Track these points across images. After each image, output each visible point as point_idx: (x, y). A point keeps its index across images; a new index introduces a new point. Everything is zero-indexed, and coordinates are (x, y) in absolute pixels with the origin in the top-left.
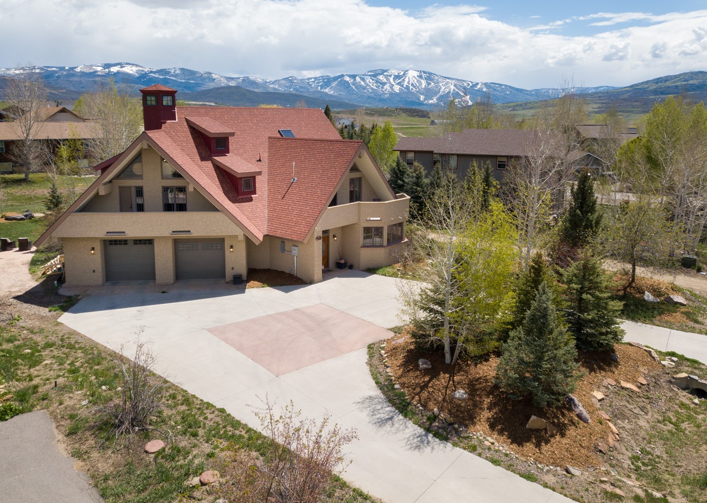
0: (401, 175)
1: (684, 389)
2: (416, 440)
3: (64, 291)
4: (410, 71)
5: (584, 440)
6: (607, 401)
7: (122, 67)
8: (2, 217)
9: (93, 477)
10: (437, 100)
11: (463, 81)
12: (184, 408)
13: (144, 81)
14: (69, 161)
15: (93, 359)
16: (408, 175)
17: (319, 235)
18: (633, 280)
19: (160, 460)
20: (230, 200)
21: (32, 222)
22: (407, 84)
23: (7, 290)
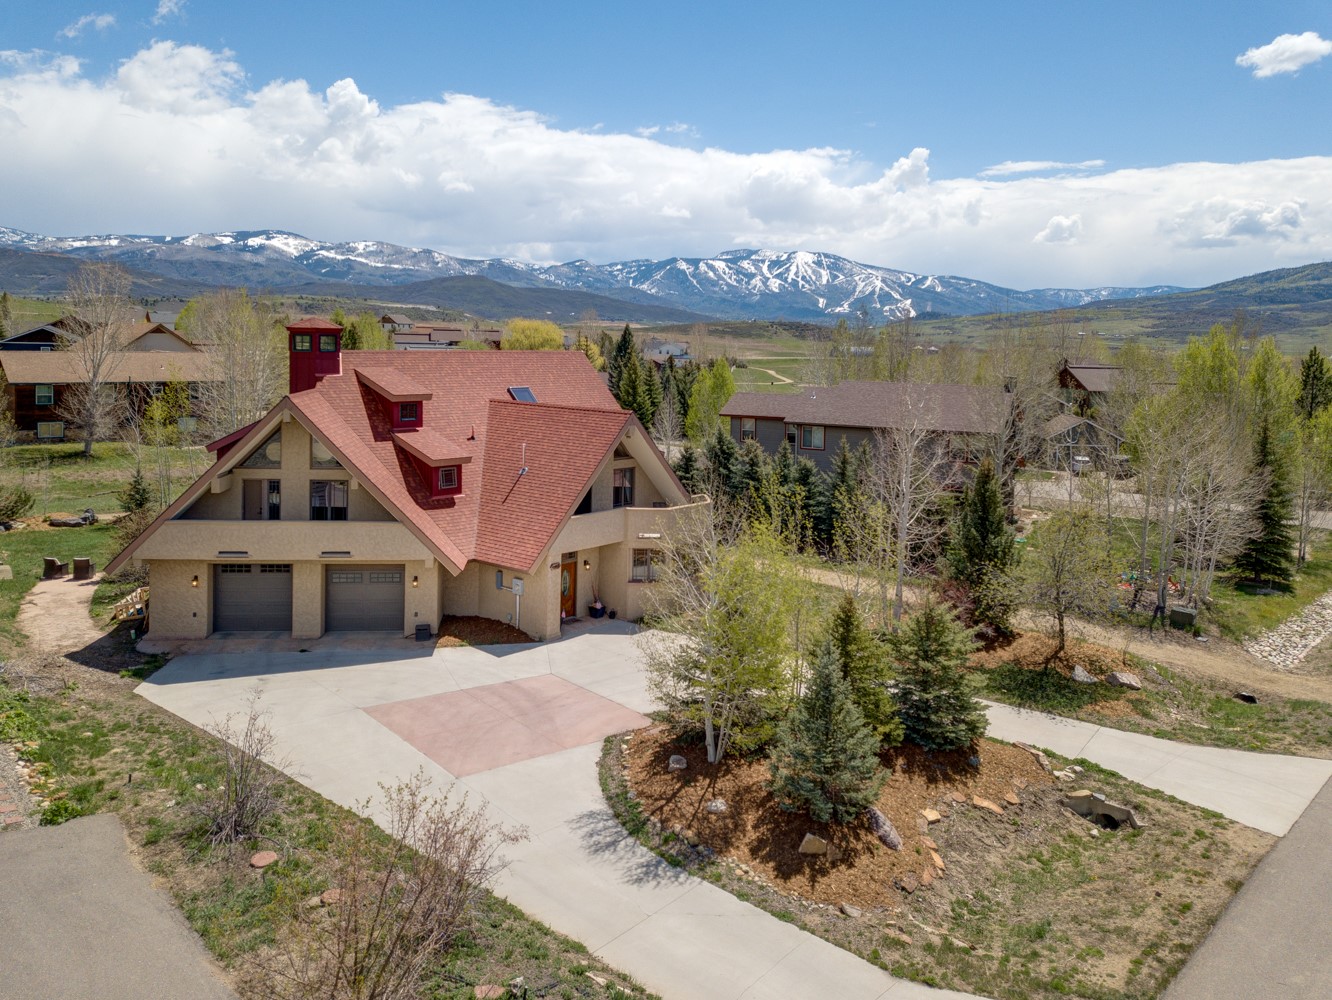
0: (725, 459)
1: (1084, 816)
2: (639, 871)
3: (143, 646)
4: (799, 253)
5: (879, 872)
6: (943, 826)
7: (268, 239)
8: (45, 521)
9: (176, 896)
10: (850, 306)
11: (899, 272)
12: (313, 816)
13: (308, 265)
14: (165, 425)
15: (185, 748)
16: (737, 459)
17: (556, 561)
18: (1062, 648)
19: (269, 876)
20: (417, 503)
21: (92, 531)
22: (794, 277)
23: (54, 644)
